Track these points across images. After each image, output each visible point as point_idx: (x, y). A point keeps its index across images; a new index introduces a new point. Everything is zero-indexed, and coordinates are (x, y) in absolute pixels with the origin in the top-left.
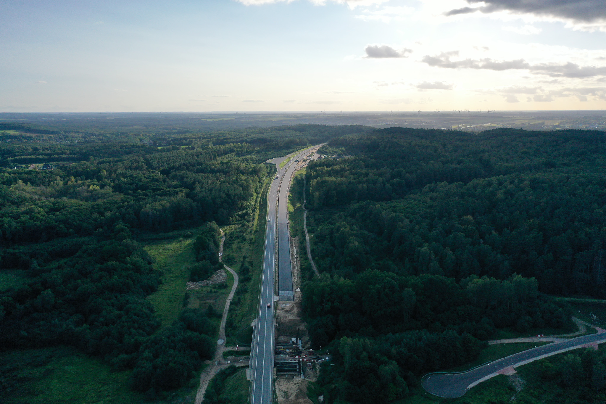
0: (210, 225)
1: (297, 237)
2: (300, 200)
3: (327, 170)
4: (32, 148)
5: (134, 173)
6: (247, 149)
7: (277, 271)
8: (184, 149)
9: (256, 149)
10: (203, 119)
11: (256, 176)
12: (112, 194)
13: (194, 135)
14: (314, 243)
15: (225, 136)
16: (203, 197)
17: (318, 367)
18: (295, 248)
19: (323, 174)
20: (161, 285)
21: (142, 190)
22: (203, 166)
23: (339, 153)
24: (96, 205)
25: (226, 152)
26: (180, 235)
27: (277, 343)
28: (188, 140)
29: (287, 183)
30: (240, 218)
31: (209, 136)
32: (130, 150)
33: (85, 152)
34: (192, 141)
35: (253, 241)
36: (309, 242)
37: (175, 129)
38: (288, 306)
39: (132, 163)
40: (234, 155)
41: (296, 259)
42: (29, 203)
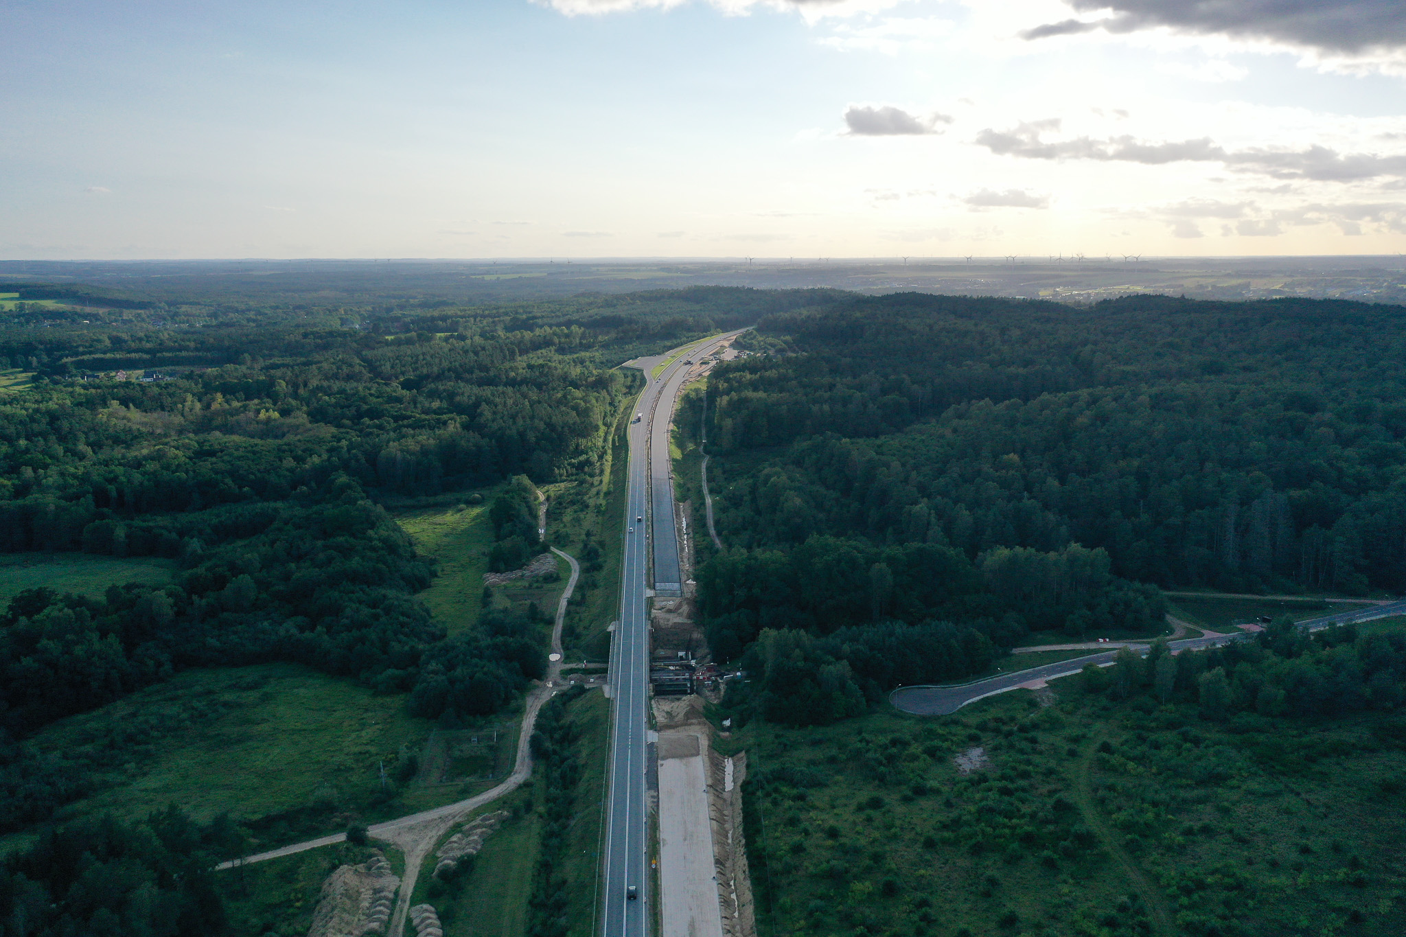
0: (518, 479)
1: (689, 502)
2: (694, 436)
3: (751, 378)
4: (109, 338)
5: (350, 386)
6: (581, 339)
7: (651, 553)
8: (446, 340)
9: (600, 338)
10: (475, 274)
11: (605, 390)
12: (309, 426)
13: (461, 311)
14: (721, 509)
15: (530, 313)
16: (499, 429)
17: (722, 687)
18: (684, 519)
19: (741, 386)
20: (436, 579)
21: (372, 419)
22: (492, 373)
23: (779, 347)
24: (285, 444)
25: (536, 346)
26: (459, 501)
27: (653, 658)
28: (449, 321)
29: (668, 407)
30: (574, 471)
31: (495, 311)
32: (327, 341)
33: (227, 345)
34: (457, 323)
35: (603, 509)
36: (711, 508)
37: (414, 298)
38: (671, 604)
39: (338, 368)
40: (553, 352)
41: (685, 537)
42: (149, 441)
